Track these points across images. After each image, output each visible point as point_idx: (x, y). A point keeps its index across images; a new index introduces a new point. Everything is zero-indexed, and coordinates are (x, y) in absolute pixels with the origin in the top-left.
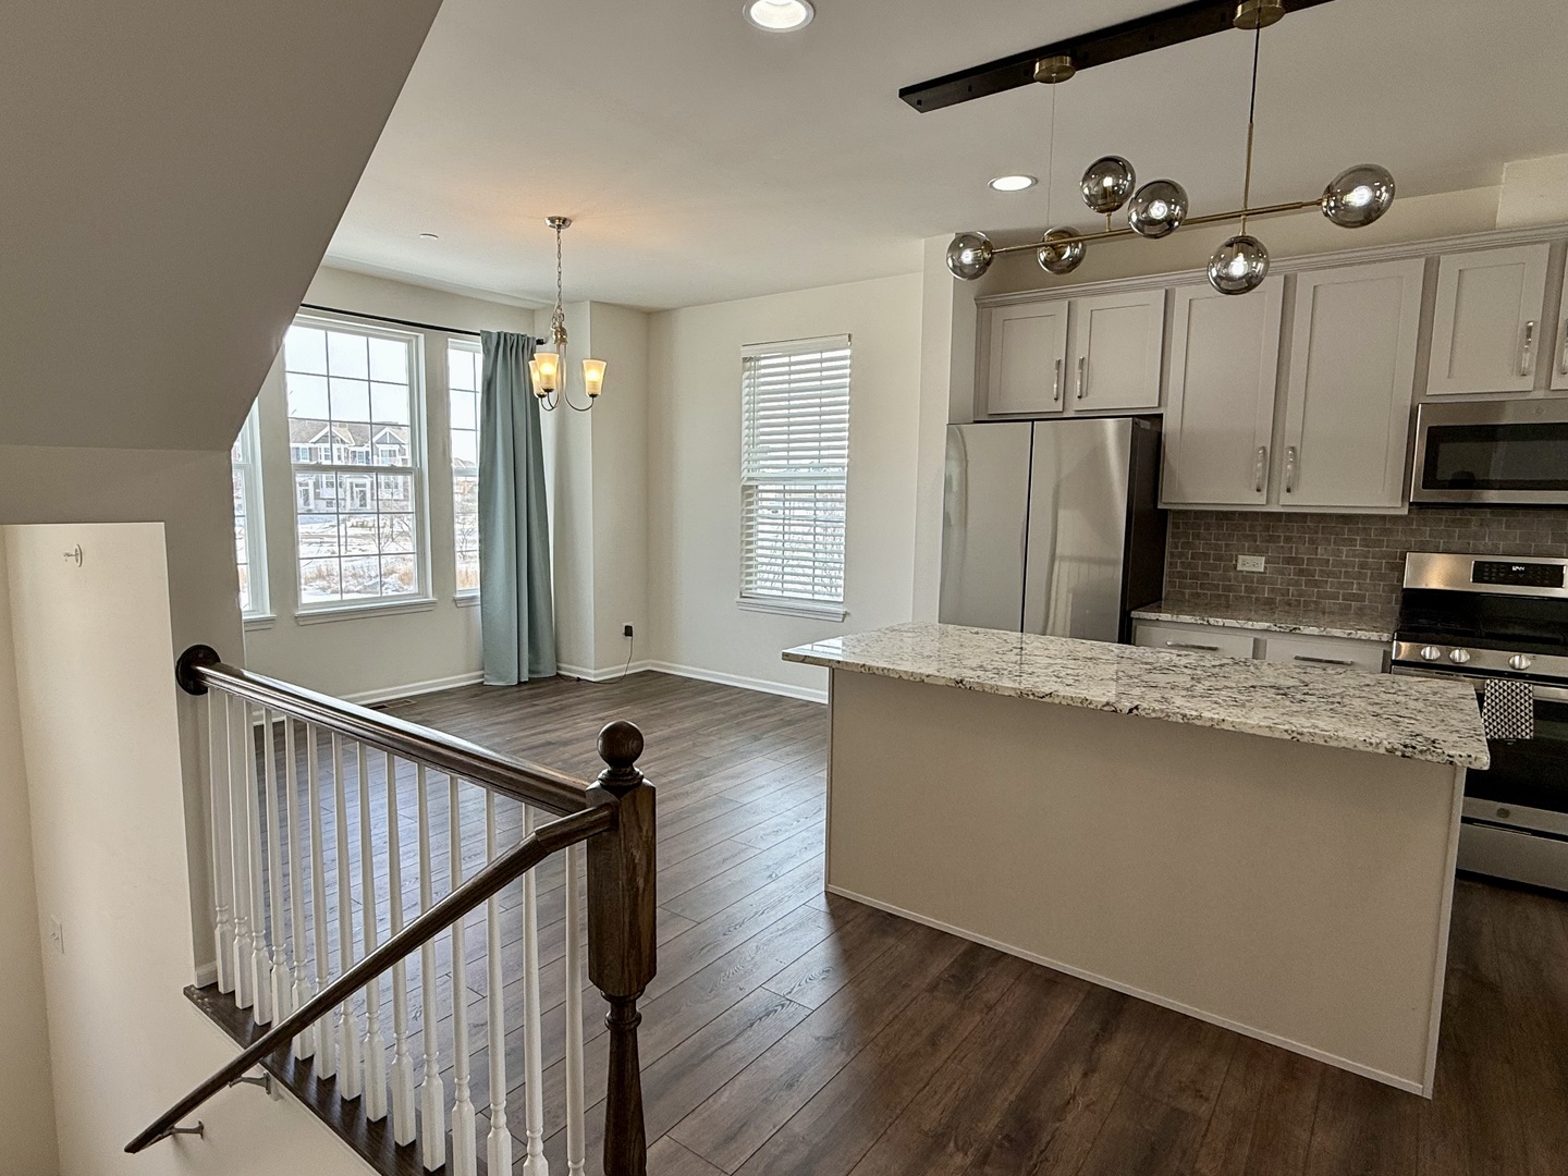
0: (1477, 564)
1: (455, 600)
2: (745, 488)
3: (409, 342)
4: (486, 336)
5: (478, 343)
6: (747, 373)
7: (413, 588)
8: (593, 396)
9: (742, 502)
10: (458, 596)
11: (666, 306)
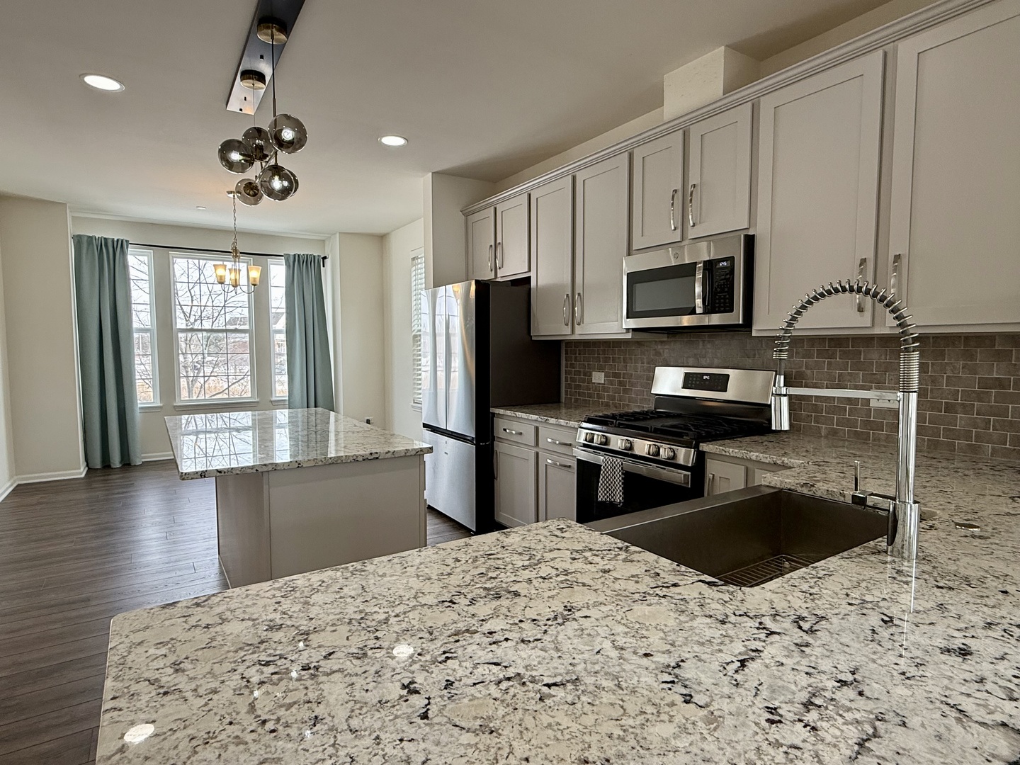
0: (687, 375)
1: (271, 402)
2: (415, 336)
3: (247, 263)
4: (287, 257)
5: (283, 260)
6: (414, 268)
7: (249, 395)
8: (255, 285)
9: (414, 345)
10: (274, 399)
11: (386, 232)
